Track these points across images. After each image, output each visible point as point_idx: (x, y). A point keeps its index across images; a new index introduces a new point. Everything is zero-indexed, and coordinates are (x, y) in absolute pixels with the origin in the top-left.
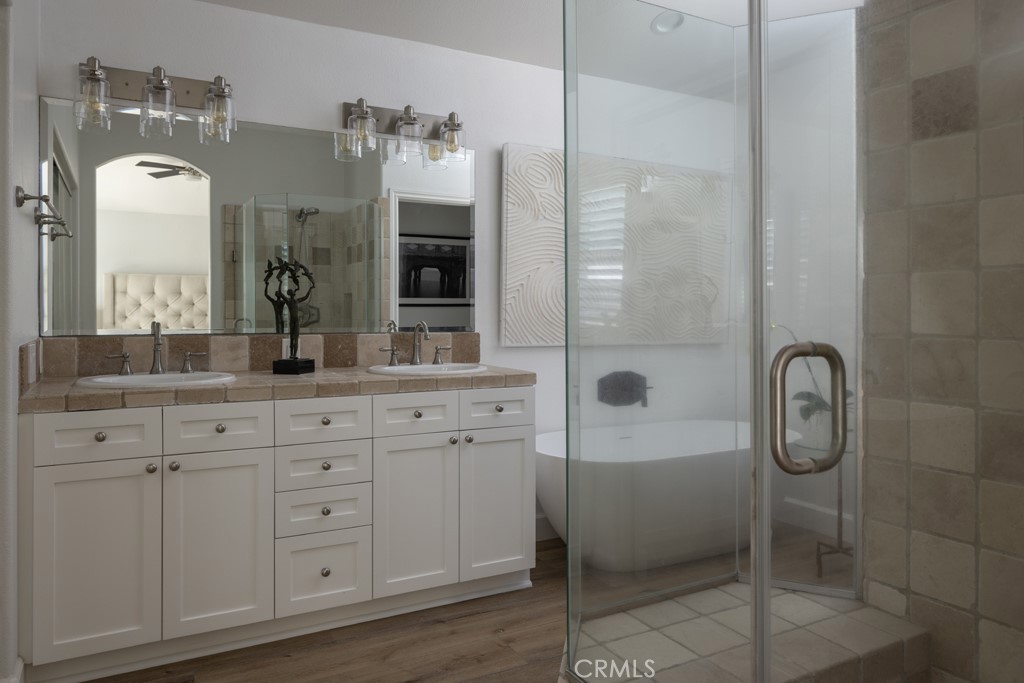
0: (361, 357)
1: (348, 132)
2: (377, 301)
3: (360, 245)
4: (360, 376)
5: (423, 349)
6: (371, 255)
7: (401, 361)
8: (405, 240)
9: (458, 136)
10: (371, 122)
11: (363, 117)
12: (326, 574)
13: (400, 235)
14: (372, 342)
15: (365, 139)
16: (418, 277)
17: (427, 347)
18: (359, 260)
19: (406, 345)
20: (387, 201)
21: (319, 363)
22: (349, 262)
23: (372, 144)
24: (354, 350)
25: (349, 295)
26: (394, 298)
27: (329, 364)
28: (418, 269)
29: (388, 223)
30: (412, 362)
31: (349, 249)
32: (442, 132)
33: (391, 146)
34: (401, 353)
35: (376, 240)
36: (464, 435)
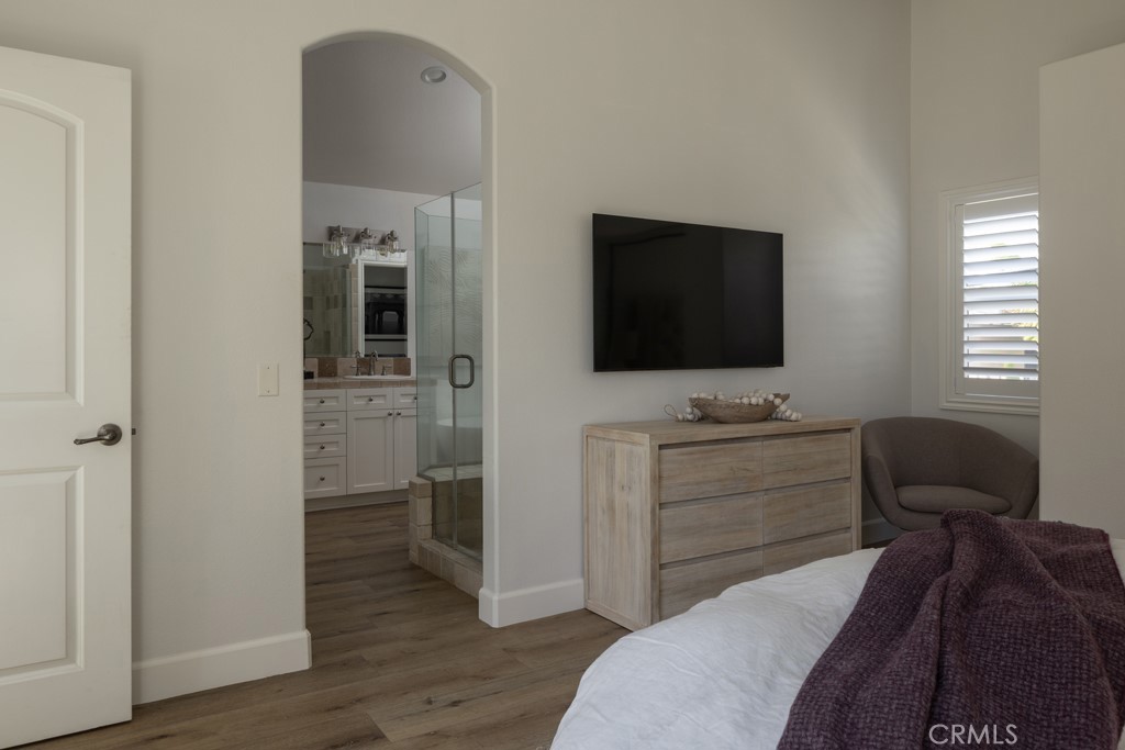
0: (339, 371)
1: (332, 243)
2: (349, 338)
3: (336, 297)
4: (338, 380)
5: (376, 367)
6: (344, 305)
7: (362, 374)
8: (370, 290)
9: (396, 245)
10: (345, 238)
11: (340, 236)
12: (323, 479)
13: (366, 287)
14: (346, 363)
15: (341, 249)
16: (381, 319)
17: (378, 365)
18: (336, 306)
19: (366, 365)
20: (356, 266)
21: (316, 374)
22: (328, 308)
23: (345, 251)
24: (336, 367)
25: (328, 333)
26: (361, 335)
27: (320, 375)
28: (381, 313)
29: (357, 282)
30: (369, 374)
31: (328, 298)
32: (386, 241)
33: (357, 251)
34: (363, 369)
35: (348, 294)
36: (396, 411)
